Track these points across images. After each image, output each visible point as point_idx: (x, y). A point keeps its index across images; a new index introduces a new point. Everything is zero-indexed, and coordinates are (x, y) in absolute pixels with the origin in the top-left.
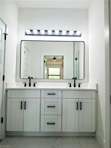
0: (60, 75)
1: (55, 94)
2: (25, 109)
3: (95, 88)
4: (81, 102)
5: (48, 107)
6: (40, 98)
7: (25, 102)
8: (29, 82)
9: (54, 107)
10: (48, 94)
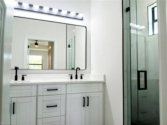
0: (42, 65)
1: (57, 89)
2: (14, 113)
3: (102, 80)
4: (88, 97)
5: (47, 107)
6: (37, 96)
7: (14, 103)
8: (15, 75)
9: (56, 106)
10: (48, 90)
